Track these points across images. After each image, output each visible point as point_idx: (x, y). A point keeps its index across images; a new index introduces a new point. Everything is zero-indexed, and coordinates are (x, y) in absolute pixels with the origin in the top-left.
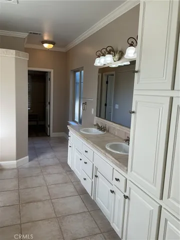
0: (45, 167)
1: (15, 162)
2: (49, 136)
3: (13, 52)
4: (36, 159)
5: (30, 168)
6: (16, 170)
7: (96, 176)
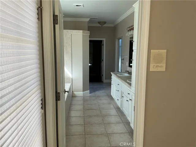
0: (99, 97)
1: (82, 92)
2: (103, 82)
3: (81, 31)
4: (94, 93)
5: (90, 97)
6: (83, 97)
7: (123, 97)
